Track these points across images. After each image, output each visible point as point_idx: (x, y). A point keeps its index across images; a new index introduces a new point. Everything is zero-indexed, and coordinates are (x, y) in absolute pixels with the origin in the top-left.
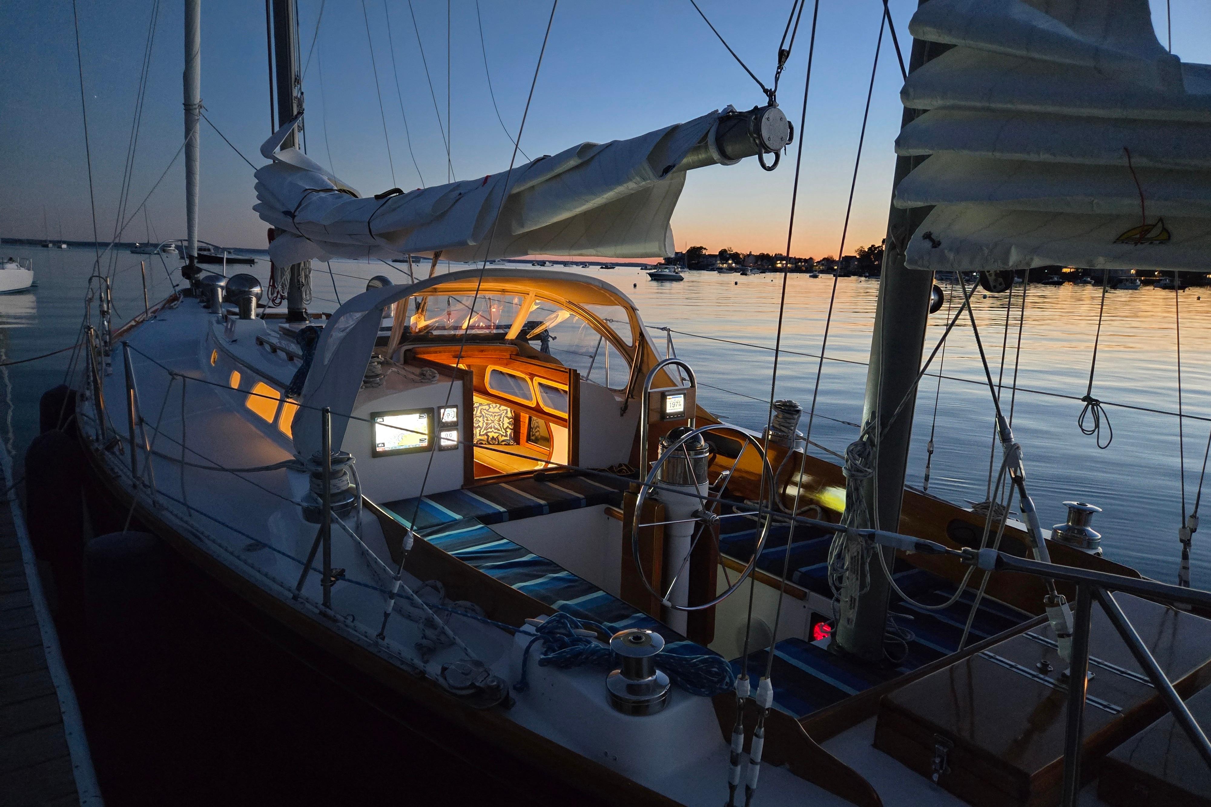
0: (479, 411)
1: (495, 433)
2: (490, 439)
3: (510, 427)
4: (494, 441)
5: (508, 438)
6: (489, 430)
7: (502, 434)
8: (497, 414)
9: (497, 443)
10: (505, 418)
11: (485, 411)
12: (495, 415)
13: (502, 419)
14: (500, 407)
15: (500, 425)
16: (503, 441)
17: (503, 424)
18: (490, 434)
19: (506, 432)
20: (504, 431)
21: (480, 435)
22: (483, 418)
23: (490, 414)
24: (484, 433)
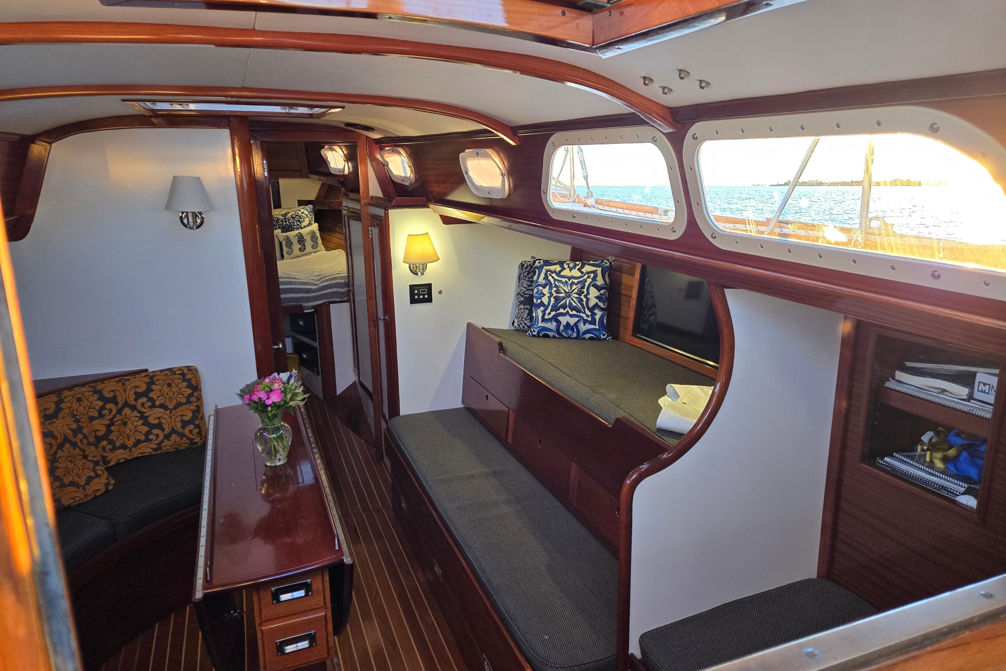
0: (542, 276)
1: (572, 316)
2: (562, 328)
3: (601, 304)
4: (570, 332)
5: (597, 327)
6: (562, 311)
7: (585, 318)
8: (576, 281)
9: (575, 335)
10: (592, 288)
11: (554, 275)
12: (573, 283)
13: (585, 290)
14: (582, 267)
15: (581, 301)
16: (587, 332)
17: (588, 300)
18: (564, 320)
19: (593, 314)
20: (589, 313)
21: (544, 320)
22: (551, 288)
23: (564, 280)
24: (551, 316)
